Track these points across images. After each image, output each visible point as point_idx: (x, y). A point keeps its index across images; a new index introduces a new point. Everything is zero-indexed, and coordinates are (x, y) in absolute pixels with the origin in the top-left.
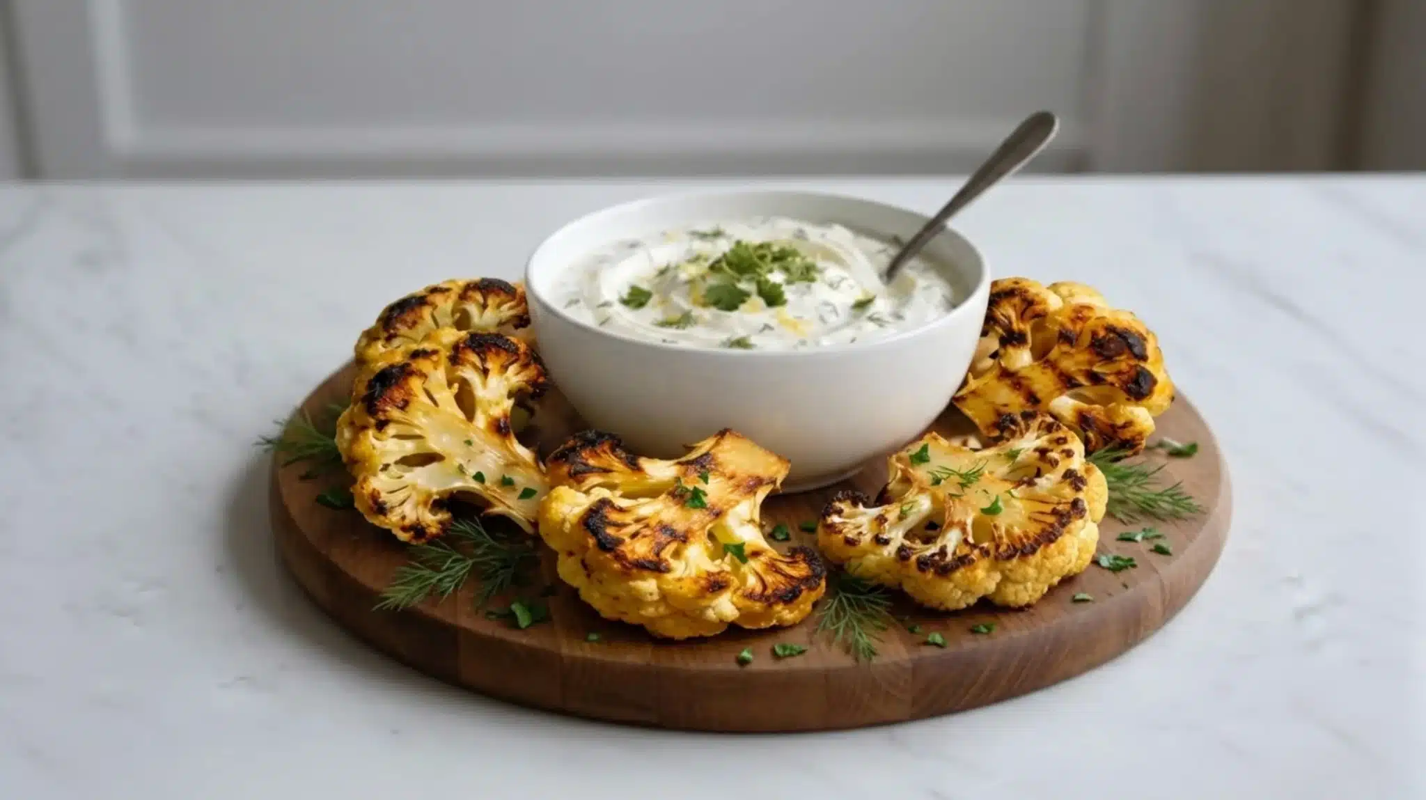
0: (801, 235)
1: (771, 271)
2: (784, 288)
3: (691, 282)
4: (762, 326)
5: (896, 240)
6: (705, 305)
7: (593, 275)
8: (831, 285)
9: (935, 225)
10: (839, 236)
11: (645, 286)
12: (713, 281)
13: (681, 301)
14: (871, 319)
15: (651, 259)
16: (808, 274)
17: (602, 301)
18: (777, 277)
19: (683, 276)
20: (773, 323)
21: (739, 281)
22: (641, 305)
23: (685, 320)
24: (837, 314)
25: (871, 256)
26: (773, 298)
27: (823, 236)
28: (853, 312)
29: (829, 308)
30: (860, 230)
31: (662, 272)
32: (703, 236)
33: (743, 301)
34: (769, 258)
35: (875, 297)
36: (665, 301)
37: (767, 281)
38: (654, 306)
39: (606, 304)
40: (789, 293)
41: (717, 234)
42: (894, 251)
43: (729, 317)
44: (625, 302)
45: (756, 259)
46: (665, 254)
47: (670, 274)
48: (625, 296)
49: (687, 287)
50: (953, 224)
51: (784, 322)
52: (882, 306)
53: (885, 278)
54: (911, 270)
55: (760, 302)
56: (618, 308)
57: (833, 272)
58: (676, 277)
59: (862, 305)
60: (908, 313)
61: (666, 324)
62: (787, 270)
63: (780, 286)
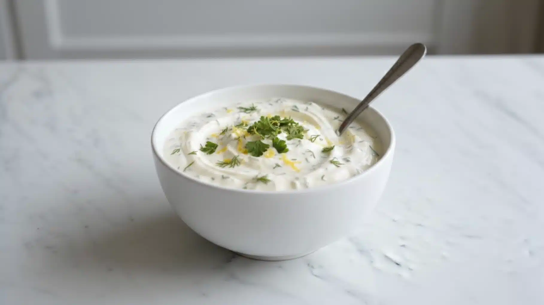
0: (295, 109)
1: (279, 133)
2: (287, 142)
3: (238, 139)
4: (275, 166)
5: (344, 111)
6: (245, 153)
7: (187, 135)
8: (311, 140)
9: (364, 104)
10: (315, 110)
11: (214, 141)
12: (249, 139)
13: (233, 150)
14: (332, 162)
15: (218, 124)
16: (298, 133)
17: (191, 151)
18: (282, 136)
19: (234, 135)
20: (280, 163)
21: (263, 139)
22: (212, 152)
23: (233, 162)
24: (314, 157)
25: (330, 121)
26: (281, 148)
27: (307, 109)
28: (323, 155)
29: (311, 153)
30: (326, 106)
31: (224, 131)
32: (246, 110)
33: (265, 150)
34: (279, 124)
35: (334, 146)
36: (224, 149)
37: (277, 138)
38: (219, 153)
39: (193, 153)
40: (289, 145)
41: (253, 109)
42: (342, 118)
43: (258, 160)
44: (203, 150)
45: (271, 125)
46: (226, 121)
47: (227, 134)
48: (204, 147)
49: (237, 141)
50: (373, 105)
51: (286, 163)
52: (338, 153)
53: (338, 133)
54: (352, 130)
55: (274, 150)
56: (200, 155)
57: (312, 131)
58: (230, 136)
59: (327, 151)
60: (352, 158)
61: (223, 164)
62: (288, 131)
63: (284, 142)
